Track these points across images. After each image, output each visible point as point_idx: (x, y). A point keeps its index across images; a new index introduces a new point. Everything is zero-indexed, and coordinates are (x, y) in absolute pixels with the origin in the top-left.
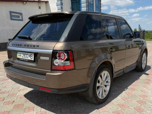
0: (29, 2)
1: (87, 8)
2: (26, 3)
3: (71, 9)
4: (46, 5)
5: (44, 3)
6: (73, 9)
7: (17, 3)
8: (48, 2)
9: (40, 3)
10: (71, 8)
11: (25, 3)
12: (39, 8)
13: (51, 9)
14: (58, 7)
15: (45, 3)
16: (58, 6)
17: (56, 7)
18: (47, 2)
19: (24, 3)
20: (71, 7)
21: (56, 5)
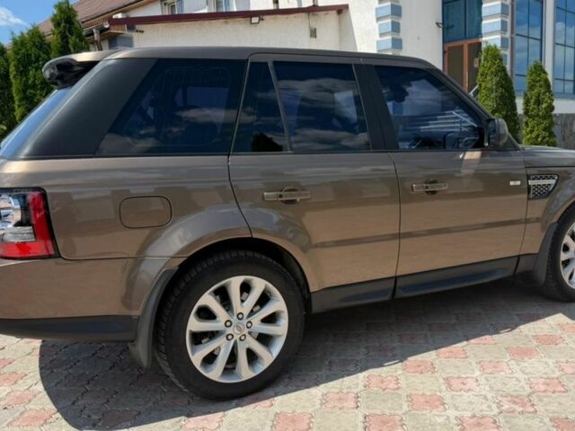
0: (273, 16)
1: (508, 20)
2: (261, 19)
3: (441, 29)
4: (340, 22)
5: (333, 14)
6: (448, 28)
7: (227, 23)
8: (346, 7)
9: (314, 15)
10: (437, 24)
11: (255, 20)
12: (311, 36)
13: (356, 34)
14: (380, 25)
15: (335, 12)
16: (380, 22)
17: (375, 25)
18: (341, 10)
19: (253, 21)
20: (441, 21)
21: (375, 19)
